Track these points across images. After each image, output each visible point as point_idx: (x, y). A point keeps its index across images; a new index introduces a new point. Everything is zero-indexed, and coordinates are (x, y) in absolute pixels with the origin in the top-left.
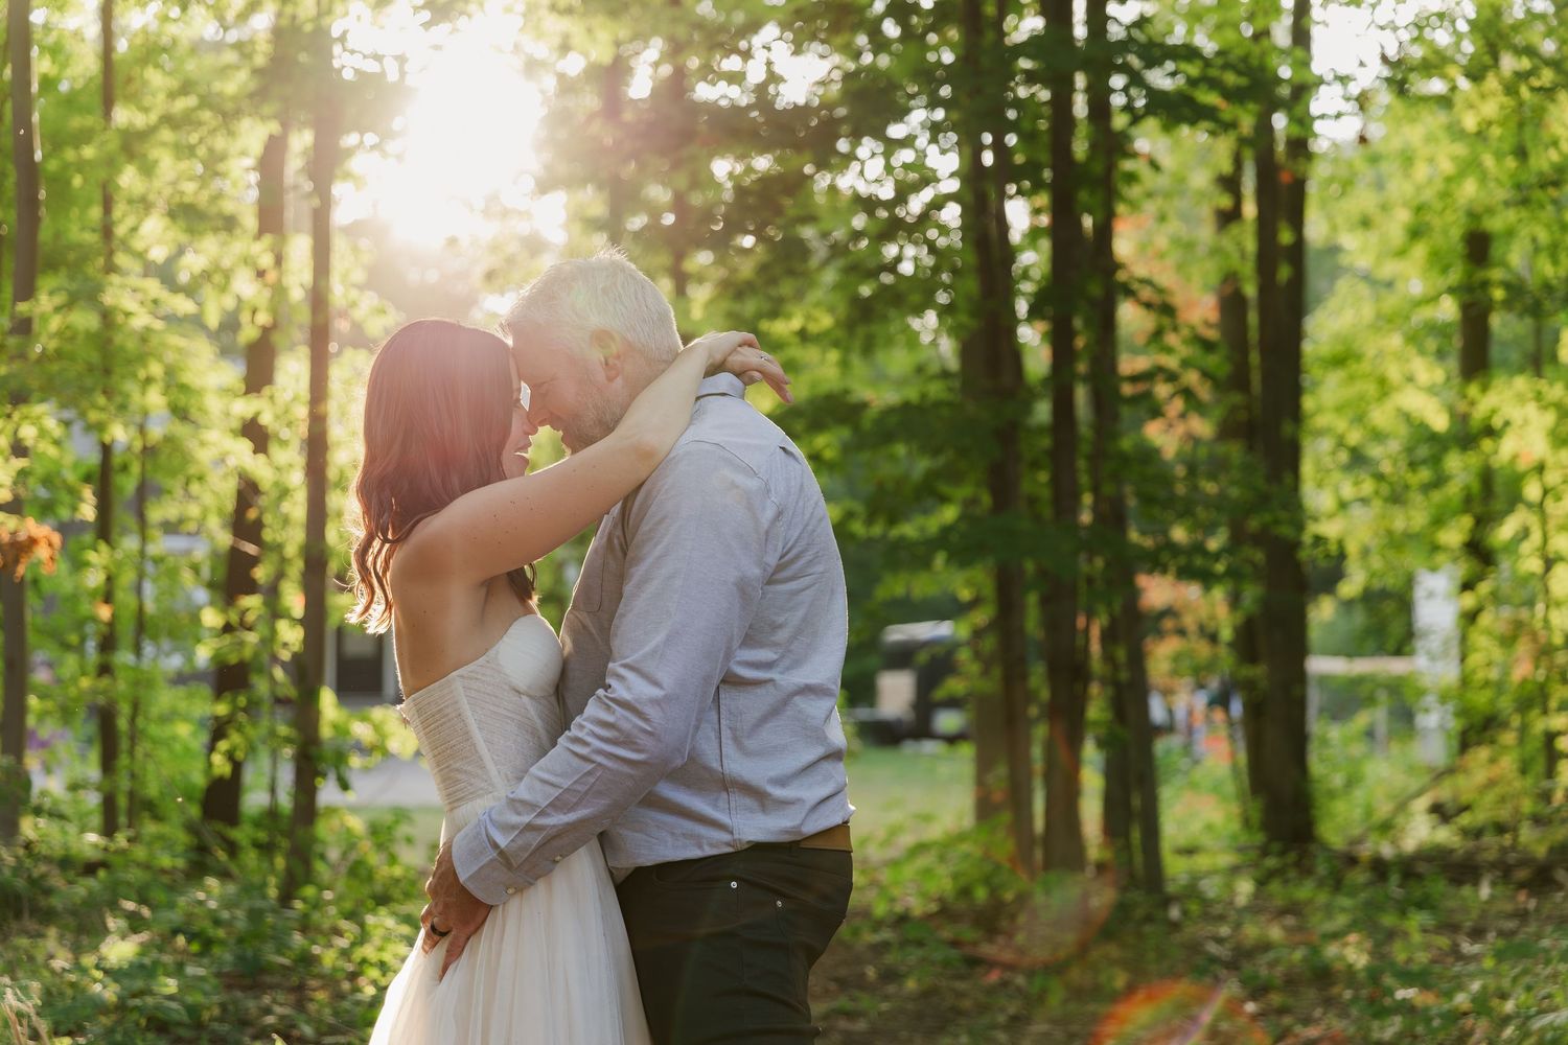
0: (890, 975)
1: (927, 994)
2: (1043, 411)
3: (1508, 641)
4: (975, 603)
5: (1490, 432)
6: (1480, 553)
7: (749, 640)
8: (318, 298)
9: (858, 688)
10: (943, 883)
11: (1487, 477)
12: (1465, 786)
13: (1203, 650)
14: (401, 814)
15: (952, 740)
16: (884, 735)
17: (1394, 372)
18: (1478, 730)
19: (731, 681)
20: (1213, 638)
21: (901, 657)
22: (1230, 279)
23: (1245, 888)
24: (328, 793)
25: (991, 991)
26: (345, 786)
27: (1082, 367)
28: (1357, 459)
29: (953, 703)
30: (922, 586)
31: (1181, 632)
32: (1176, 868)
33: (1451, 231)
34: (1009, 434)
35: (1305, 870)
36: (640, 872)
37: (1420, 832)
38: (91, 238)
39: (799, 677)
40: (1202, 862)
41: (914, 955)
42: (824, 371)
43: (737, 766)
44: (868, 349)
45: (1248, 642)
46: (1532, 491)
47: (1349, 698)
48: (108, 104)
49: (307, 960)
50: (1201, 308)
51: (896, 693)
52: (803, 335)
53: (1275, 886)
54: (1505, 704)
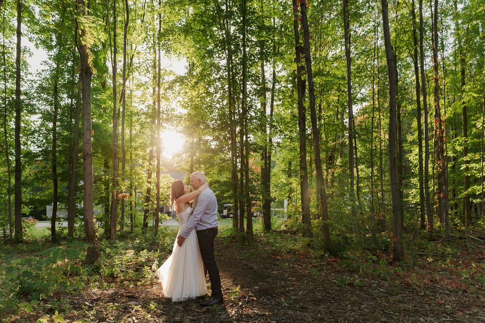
0: (223, 243)
1: (226, 245)
2: (240, 183)
3: (292, 207)
4: (233, 203)
5: (291, 184)
6: (289, 197)
7: (207, 210)
8: (158, 167)
9: (220, 212)
10: (229, 234)
11: (291, 188)
12: (287, 223)
13: (259, 207)
14: (168, 226)
15: (231, 218)
16: (224, 217)
17: (281, 177)
18: (289, 217)
19: (206, 213)
20: (260, 206)
21: (225, 208)
22: (262, 166)
23: (263, 234)
24: (160, 224)
25: (233, 245)
26: (162, 223)
27: (244, 178)
28: (277, 186)
29: (231, 214)
30: (227, 201)
31: (257, 206)
32: (254, 232)
33: (287, 161)
34: (236, 185)
35: (269, 232)
36: (199, 231)
37: (283, 228)
38: (129, 158)
39: (214, 213)
40: (258, 231)
41: (225, 241)
42: (216, 177)
43: (208, 221)
44: (221, 175)
45: (264, 207)
46: (295, 190)
47: (276, 213)
48: (131, 142)
49: (159, 243)
50: (259, 170)
51: (225, 212)
52: (214, 173)
53: (266, 234)
54: (292, 214)
